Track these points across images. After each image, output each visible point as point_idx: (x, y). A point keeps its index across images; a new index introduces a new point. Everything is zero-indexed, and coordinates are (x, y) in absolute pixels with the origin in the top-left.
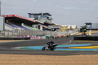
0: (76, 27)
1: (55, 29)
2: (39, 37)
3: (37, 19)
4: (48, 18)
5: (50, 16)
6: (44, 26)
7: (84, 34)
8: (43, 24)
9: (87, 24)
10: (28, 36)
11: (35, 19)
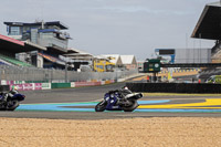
0: (134, 61)
1: (77, 65)
2: (34, 86)
3: (29, 38)
4: (58, 35)
5: (63, 31)
6: (48, 58)
7: (155, 78)
8: (44, 52)
9: (162, 52)
10: (4, 83)
11: (23, 39)
